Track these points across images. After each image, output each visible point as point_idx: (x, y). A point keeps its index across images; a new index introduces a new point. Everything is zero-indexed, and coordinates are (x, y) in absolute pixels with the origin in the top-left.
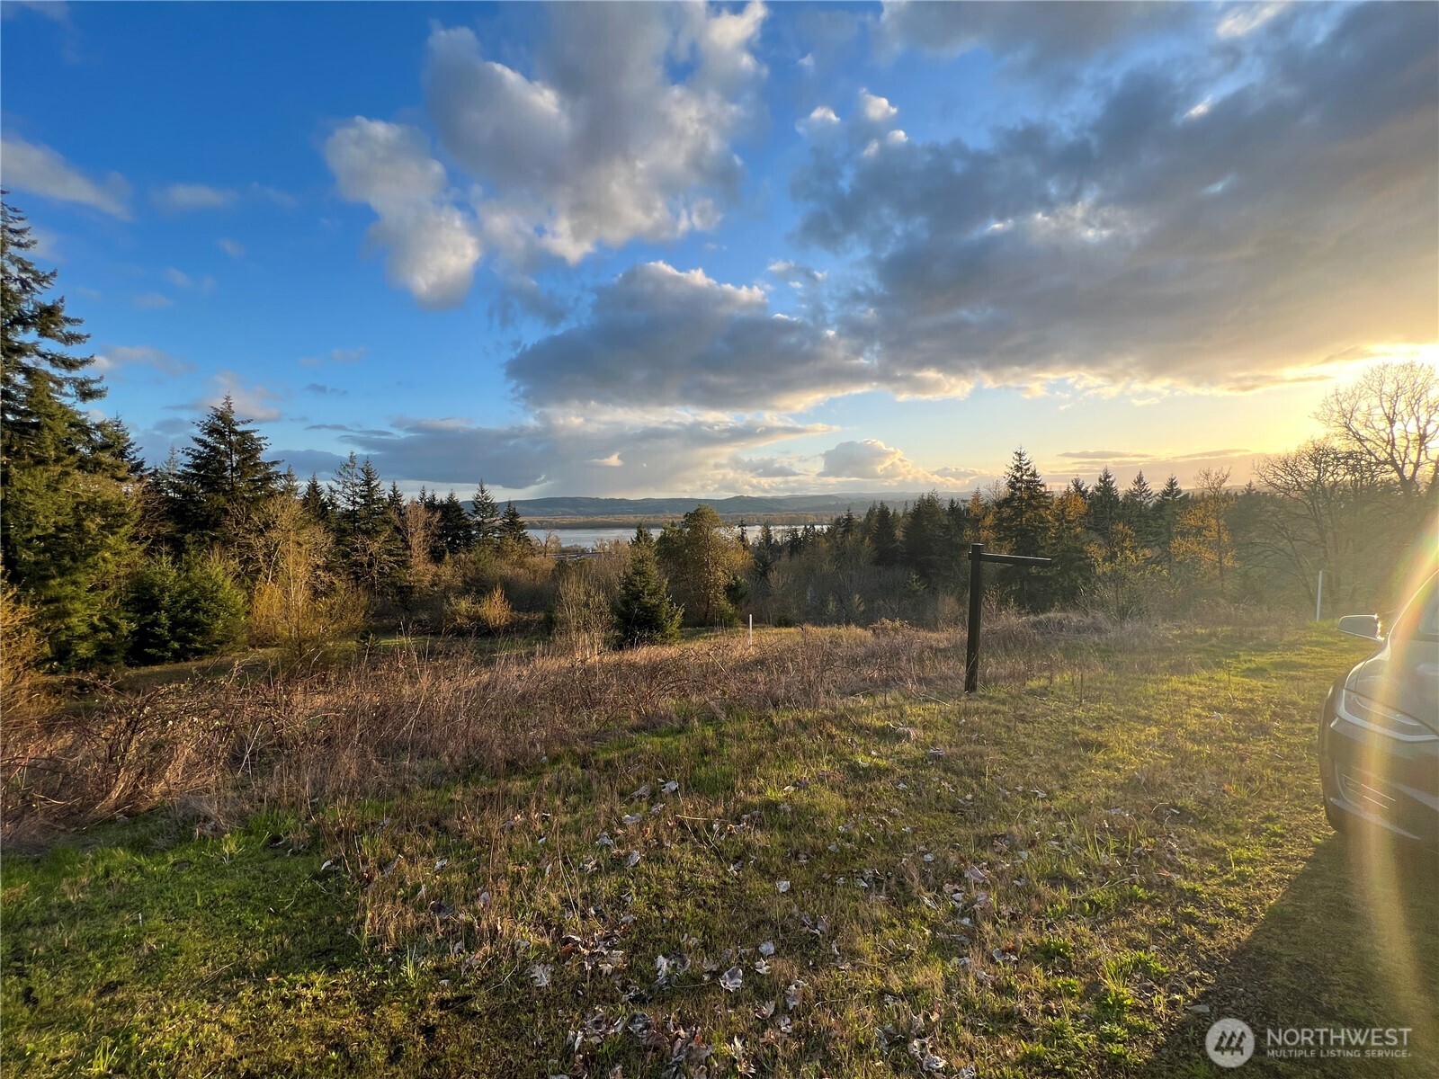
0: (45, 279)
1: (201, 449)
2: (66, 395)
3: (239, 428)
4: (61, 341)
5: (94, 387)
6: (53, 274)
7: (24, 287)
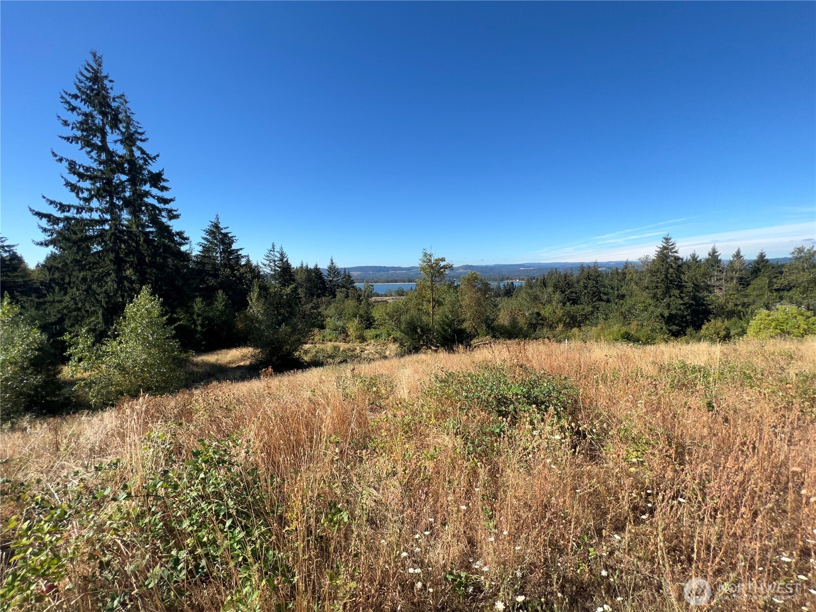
0: (154, 158)
1: (206, 243)
2: (163, 217)
3: (223, 231)
4: (159, 189)
5: (175, 213)
6: (158, 156)
7: (145, 162)
